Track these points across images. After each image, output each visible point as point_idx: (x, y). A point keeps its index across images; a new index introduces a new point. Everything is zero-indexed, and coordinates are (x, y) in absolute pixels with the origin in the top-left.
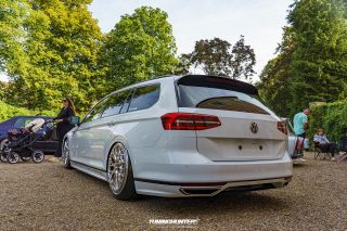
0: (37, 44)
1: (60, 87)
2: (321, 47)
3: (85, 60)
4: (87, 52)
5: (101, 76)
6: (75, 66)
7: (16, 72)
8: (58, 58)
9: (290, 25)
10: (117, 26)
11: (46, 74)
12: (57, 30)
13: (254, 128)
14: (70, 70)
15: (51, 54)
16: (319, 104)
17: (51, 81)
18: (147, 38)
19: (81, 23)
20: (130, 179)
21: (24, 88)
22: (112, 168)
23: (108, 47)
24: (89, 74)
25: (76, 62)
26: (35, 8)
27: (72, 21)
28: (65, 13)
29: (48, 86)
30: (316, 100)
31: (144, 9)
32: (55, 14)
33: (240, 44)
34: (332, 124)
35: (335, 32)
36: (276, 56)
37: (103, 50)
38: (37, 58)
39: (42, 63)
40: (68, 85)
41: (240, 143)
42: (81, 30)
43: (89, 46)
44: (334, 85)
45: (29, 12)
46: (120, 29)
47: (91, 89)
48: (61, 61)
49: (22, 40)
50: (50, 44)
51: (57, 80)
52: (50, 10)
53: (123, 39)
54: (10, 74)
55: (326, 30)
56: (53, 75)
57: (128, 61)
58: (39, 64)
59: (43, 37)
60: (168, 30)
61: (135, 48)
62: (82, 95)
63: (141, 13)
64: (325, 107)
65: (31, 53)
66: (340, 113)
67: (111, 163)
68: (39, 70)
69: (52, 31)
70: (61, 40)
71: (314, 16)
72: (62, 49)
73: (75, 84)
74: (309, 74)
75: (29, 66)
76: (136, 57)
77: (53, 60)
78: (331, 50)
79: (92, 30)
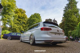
0: (15, 20)
1: (19, 28)
2: (70, 20)
3: (24, 23)
4: (25, 21)
5: (27, 26)
6: (22, 24)
7: (11, 25)
8: (19, 22)
9: (63, 17)
10: (30, 17)
11: (16, 25)
12: (19, 17)
13: (58, 31)
14: (21, 25)
15: (18, 22)
16: (70, 31)
17: (17, 27)
18: (36, 19)
19: (24, 16)
20: (34, 41)
21: (12, 28)
22: (31, 39)
23: (29, 20)
24: (25, 25)
25: (22, 23)
26: (15, 13)
27: (22, 15)
28: (21, 14)
29: (17, 28)
30: (70, 30)
31: (36, 13)
32: (19, 14)
33: (54, 20)
34: (73, 35)
35: (72, 17)
36: (61, 22)
37: (28, 21)
38: (15, 22)
39: (16, 23)
40: (21, 28)
41: (55, 33)
42: (24, 17)
43: (25, 20)
44: (73, 28)
45: (14, 14)
46: (31, 17)
47: (25, 28)
48: (20, 23)
49: (12, 19)
50: (18, 20)
51: (18, 27)
52: (18, 14)
53: (32, 19)
54: (10, 26)
55: (70, 17)
56: (18, 26)
57: (32, 23)
58: (15, 24)
59: (17, 19)
60: (40, 17)
61: (34, 21)
62: (23, 30)
63: (35, 14)
64: (71, 32)
65: (14, 21)
66: (74, 33)
67: (30, 38)
68: (15, 25)
69: (18, 17)
70: (20, 19)
71: (68, 15)
72: (20, 21)
73: (22, 27)
74: (68, 26)
75: (13, 24)
76: (34, 22)
77: (18, 23)
78: (72, 21)
79: (26, 17)
